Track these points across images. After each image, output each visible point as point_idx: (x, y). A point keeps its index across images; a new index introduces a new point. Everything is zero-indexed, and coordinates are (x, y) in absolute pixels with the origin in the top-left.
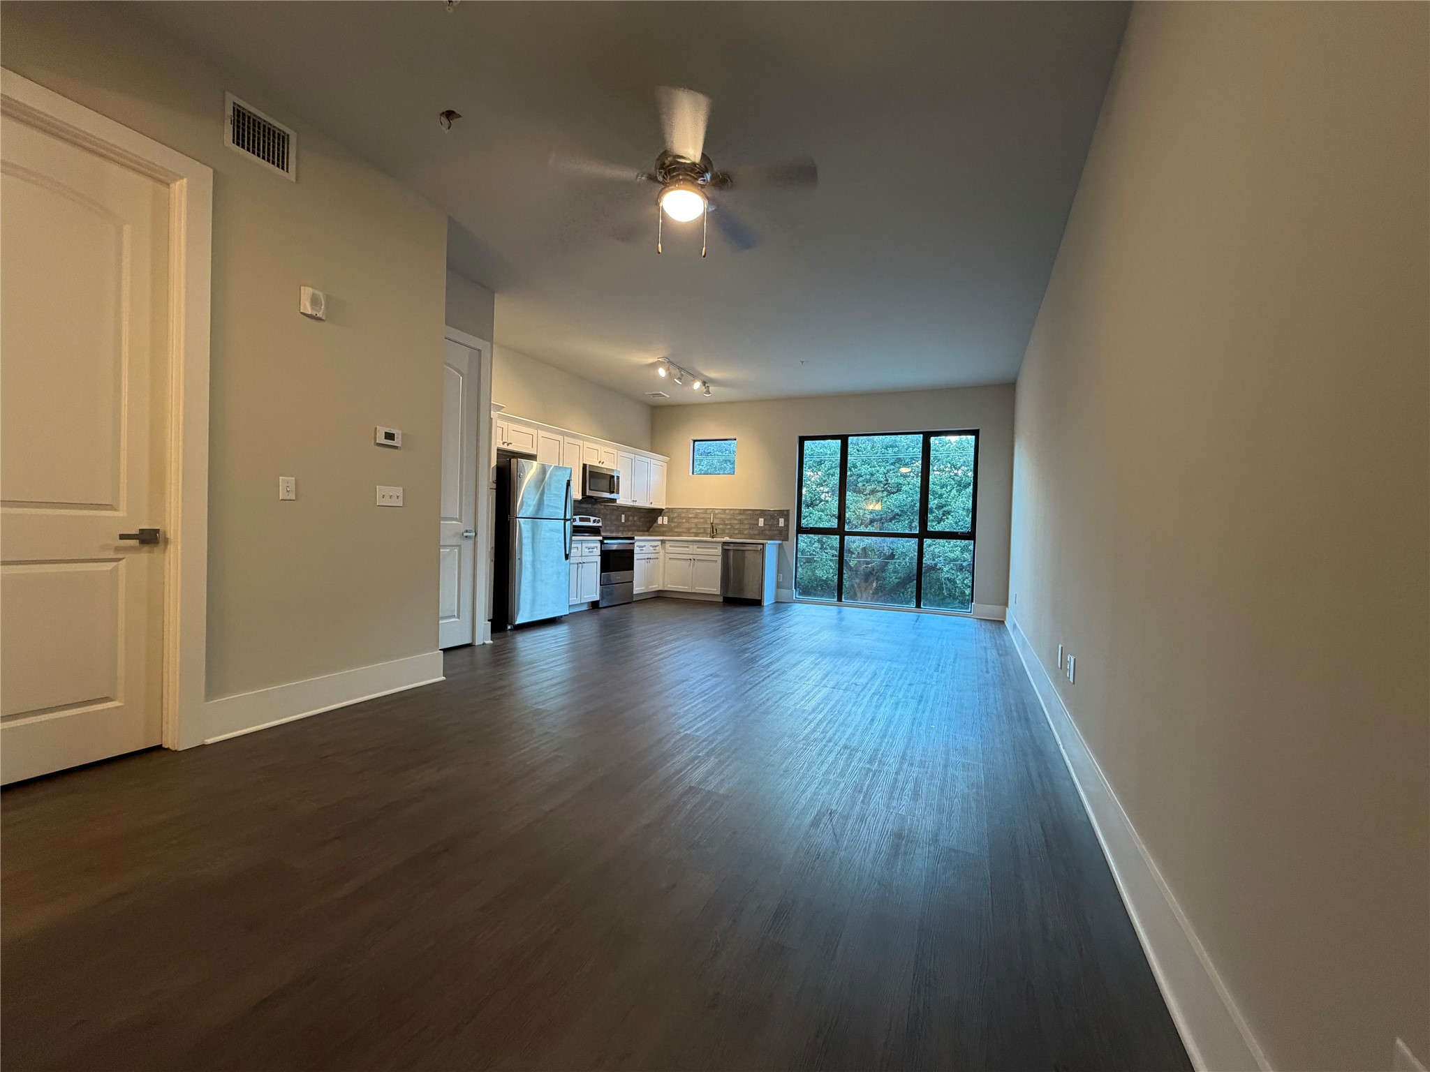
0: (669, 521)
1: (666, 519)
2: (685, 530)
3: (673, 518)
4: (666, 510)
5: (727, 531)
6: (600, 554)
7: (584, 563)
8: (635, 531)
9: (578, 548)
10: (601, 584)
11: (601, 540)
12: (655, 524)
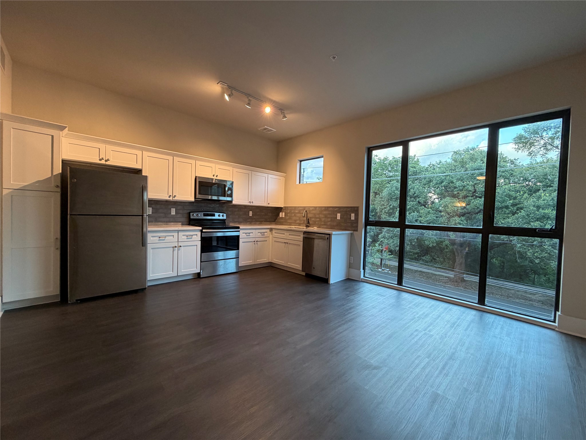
0: (285, 215)
3: (288, 213)
4: (284, 208)
5: (317, 223)
6: (200, 240)
7: (180, 246)
8: (262, 221)
9: (173, 235)
10: (202, 261)
11: (201, 230)
12: (278, 217)
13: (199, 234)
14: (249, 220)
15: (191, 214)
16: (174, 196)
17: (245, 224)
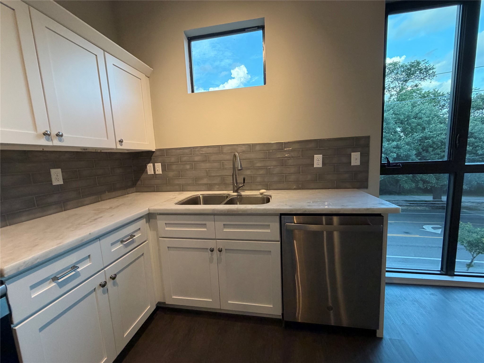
0: (164, 168)
1: (159, 166)
2: (190, 181)
4: (158, 153)
5: (259, 179)
8: (104, 192)
12: (143, 174)
17: (39, 215)
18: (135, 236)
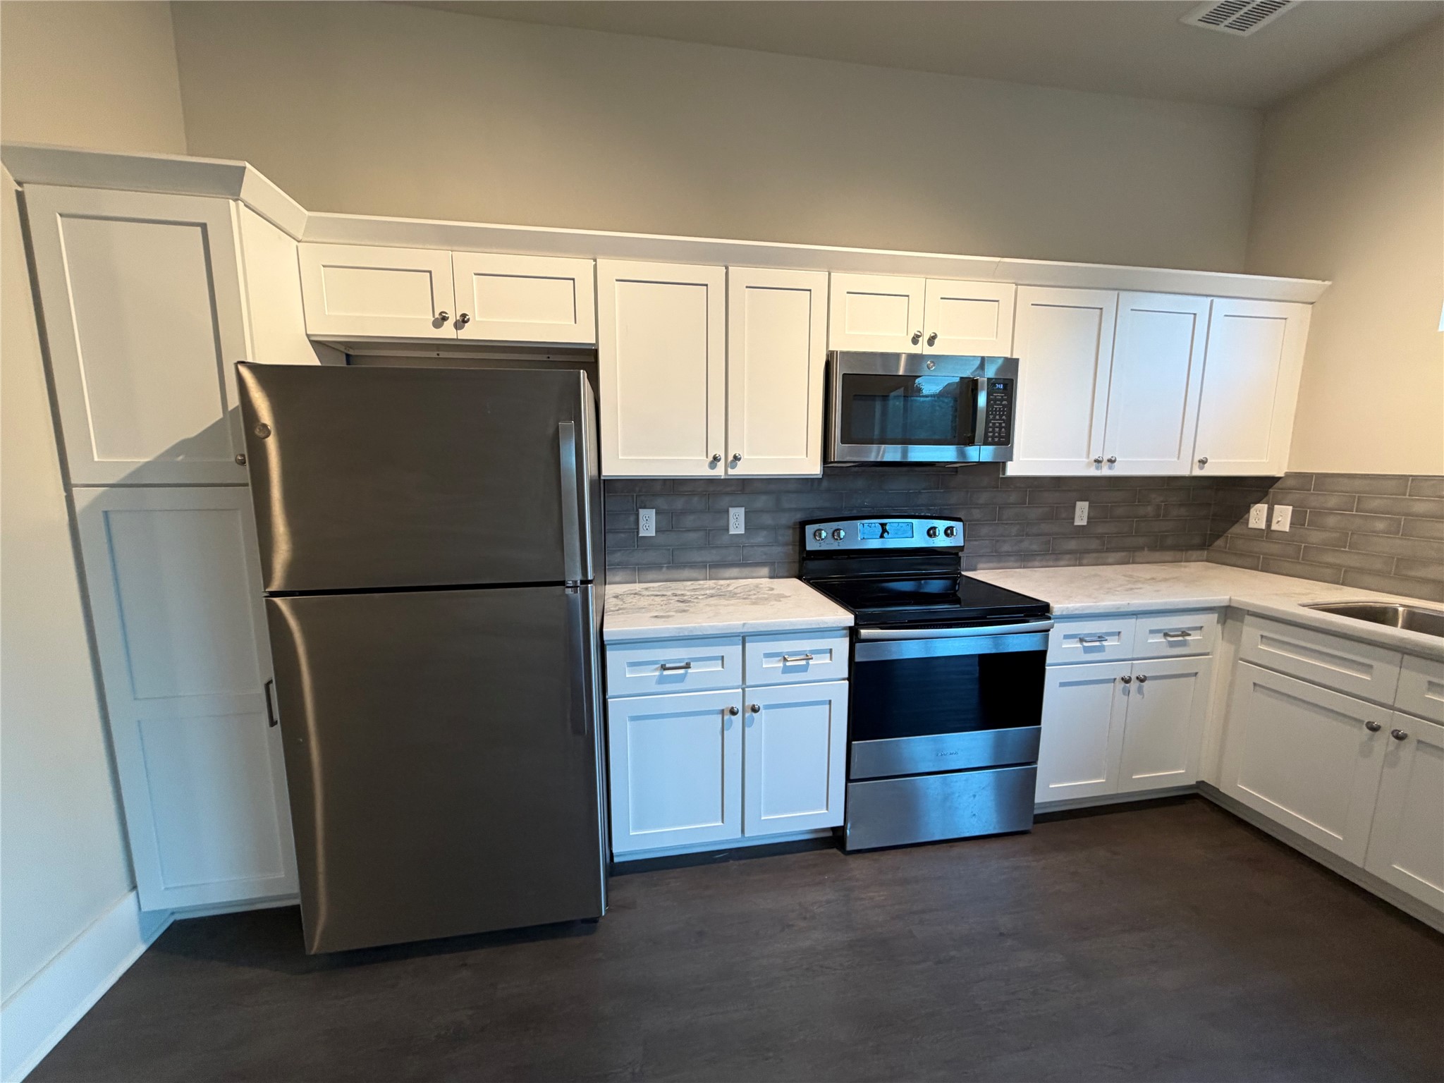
0: (1297, 520)
1: (1284, 512)
2: (1378, 565)
3: (1319, 513)
6: (846, 675)
7: (755, 710)
8: (1141, 548)
9: (723, 657)
10: (852, 777)
11: (850, 628)
12: (1236, 526)
13: (841, 646)
14: (1072, 545)
15: (810, 529)
16: (730, 458)
17: (1051, 563)
18: (1189, 635)
